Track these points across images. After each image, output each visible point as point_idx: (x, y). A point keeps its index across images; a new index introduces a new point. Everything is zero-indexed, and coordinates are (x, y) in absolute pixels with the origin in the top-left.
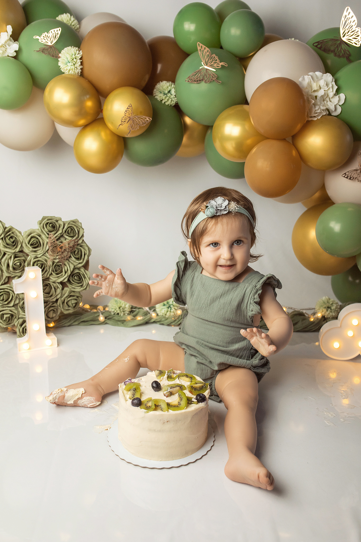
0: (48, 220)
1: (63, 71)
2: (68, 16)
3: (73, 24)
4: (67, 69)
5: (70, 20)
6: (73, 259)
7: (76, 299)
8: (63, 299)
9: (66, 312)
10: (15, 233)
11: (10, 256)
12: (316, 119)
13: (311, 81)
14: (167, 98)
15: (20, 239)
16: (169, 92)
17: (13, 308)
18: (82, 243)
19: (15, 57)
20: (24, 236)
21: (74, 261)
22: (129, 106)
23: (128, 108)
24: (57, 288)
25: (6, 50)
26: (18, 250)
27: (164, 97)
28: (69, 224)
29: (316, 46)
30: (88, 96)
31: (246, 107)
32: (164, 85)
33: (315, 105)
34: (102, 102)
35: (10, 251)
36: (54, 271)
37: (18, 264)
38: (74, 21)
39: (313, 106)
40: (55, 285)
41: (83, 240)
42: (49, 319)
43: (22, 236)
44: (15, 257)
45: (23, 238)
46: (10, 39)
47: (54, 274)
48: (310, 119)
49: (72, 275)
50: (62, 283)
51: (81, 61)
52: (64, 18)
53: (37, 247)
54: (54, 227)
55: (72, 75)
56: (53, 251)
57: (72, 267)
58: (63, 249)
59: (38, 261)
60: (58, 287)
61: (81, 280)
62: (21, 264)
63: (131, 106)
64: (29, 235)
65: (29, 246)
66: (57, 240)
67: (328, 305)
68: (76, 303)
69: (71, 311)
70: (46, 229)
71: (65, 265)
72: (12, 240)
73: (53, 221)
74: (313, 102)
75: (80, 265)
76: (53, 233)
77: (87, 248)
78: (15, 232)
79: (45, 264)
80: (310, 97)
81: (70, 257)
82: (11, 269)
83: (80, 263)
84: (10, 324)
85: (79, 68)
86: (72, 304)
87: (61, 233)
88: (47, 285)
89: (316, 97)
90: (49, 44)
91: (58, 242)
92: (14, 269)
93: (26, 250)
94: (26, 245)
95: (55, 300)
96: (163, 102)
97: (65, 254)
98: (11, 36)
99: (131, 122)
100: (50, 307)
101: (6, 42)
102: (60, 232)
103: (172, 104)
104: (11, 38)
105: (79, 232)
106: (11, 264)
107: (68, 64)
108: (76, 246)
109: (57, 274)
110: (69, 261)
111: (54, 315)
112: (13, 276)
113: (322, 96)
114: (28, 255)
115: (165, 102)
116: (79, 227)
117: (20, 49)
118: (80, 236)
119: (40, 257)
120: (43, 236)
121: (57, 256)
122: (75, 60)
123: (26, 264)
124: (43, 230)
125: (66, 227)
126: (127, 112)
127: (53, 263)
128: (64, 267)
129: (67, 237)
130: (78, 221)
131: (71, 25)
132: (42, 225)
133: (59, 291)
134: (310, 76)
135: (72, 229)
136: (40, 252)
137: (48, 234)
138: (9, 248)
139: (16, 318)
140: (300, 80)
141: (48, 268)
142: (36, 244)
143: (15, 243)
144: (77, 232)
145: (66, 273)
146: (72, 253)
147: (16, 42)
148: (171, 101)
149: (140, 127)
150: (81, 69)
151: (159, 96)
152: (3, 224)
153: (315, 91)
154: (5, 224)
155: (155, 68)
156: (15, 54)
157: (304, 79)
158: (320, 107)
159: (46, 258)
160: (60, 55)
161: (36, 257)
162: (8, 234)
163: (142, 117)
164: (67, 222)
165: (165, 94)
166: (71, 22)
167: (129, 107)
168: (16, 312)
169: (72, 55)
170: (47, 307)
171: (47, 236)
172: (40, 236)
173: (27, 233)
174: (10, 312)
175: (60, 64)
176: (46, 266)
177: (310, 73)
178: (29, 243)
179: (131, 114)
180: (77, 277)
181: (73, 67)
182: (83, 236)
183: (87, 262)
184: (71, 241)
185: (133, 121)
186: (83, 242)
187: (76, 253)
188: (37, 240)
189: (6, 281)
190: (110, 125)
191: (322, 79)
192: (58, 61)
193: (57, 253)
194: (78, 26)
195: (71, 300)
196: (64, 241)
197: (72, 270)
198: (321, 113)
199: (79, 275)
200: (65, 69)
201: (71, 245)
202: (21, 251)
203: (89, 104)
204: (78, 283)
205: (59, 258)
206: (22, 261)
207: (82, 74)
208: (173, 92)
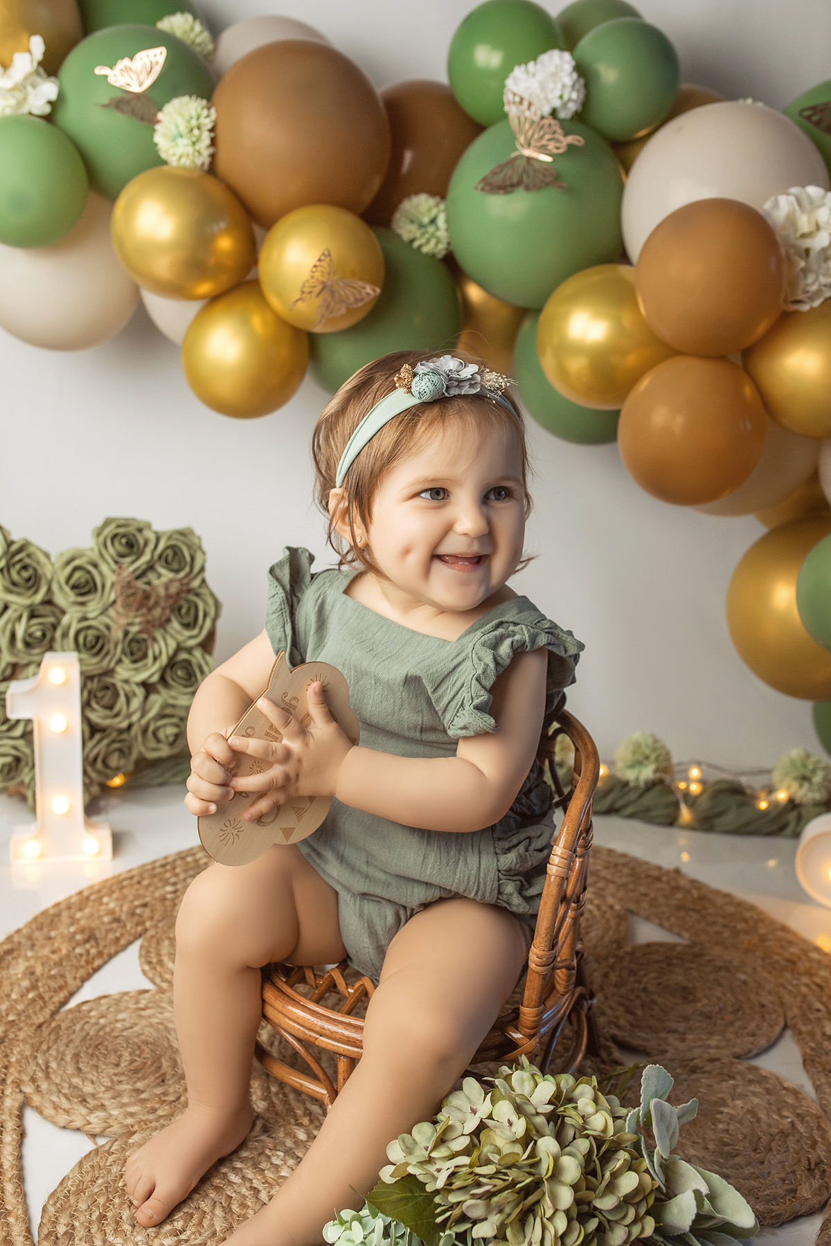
0: (119, 526)
1: (163, 155)
2: (187, 20)
3: (198, 40)
4: (174, 155)
5: (192, 29)
6: (175, 625)
7: (176, 725)
8: (144, 721)
9: (151, 755)
10: (34, 557)
11: (17, 614)
12: (805, 308)
13: (794, 211)
14: (427, 236)
15: (47, 571)
16: (433, 221)
17: (20, 743)
18: (200, 586)
19: (49, 118)
20: (58, 565)
21: (178, 632)
22: (323, 254)
23: (320, 260)
24: (131, 695)
25: (25, 99)
26: (39, 597)
27: (418, 234)
28: (169, 538)
29: (808, 118)
30: (222, 225)
31: (623, 269)
32: (421, 205)
33: (805, 271)
34: (258, 240)
35: (19, 601)
36: (125, 654)
37: (39, 634)
38: (201, 32)
39: (801, 275)
40: (127, 687)
41: (204, 581)
42: (109, 772)
43: (52, 564)
44: (32, 616)
45: (53, 569)
46: (37, 73)
47: (126, 661)
48: (793, 307)
49: (172, 664)
50: (145, 685)
51: (212, 135)
52: (178, 24)
53: (88, 592)
54: (131, 545)
55: (185, 168)
56: (127, 606)
57: (172, 645)
58: (152, 601)
59: (89, 627)
60: (135, 694)
61: (193, 679)
62: (44, 635)
63: (329, 255)
64: (68, 563)
65: (67, 589)
66: (138, 577)
67: (802, 771)
68: (177, 736)
69: (165, 751)
70: (111, 550)
71: (155, 640)
72: (25, 574)
73: (131, 530)
74: (802, 264)
75: (192, 642)
76: (128, 560)
77: (210, 601)
78: (34, 553)
79: (104, 636)
80: (792, 251)
81: (168, 620)
82: (19, 645)
83: (191, 637)
84: (12, 779)
85: (206, 153)
86: (167, 737)
87: (148, 562)
88: (106, 688)
89: (807, 251)
90: (136, 89)
91: (140, 584)
92: (27, 645)
93: (60, 599)
94: (61, 588)
95: (124, 725)
96: (416, 244)
97: (157, 612)
98: (40, 64)
99: (326, 294)
100: (113, 741)
101: (26, 78)
102: (146, 557)
103: (436, 251)
104: (41, 70)
105: (193, 559)
106: (20, 632)
107: (181, 142)
108: (184, 595)
109: (135, 662)
110: (165, 630)
111: (122, 762)
112: (24, 661)
113: (824, 250)
114: (63, 612)
115: (420, 247)
116: (195, 547)
117: (61, 96)
118: (196, 569)
119: (94, 618)
120: (104, 568)
121: (136, 617)
122: (196, 132)
123: (58, 633)
124: (104, 552)
125: (162, 546)
126: (319, 268)
127: (126, 633)
128: (153, 646)
129: (163, 571)
130: (192, 532)
131: (193, 43)
132: (101, 538)
133: (136, 703)
134: (792, 198)
135: (175, 554)
136: (94, 606)
137: (116, 562)
138: (19, 594)
139: (27, 764)
140: (767, 206)
141: (112, 645)
142: (84, 587)
143: (33, 582)
144: (188, 558)
145: (155, 659)
146: (172, 611)
147: (53, 79)
148: (437, 244)
149: (350, 311)
150: (213, 156)
151: (405, 230)
152: (6, 534)
153: (804, 236)
154: (9, 533)
155: (397, 159)
156: (47, 109)
157: (776, 205)
158: (817, 279)
159: (107, 620)
160: (160, 116)
161: (84, 619)
162: (17, 558)
163: (355, 285)
164: (164, 533)
165: (421, 226)
166: (192, 36)
167: (323, 258)
168: (27, 750)
169: (192, 118)
170: (105, 742)
171: (114, 566)
172: (95, 565)
173: (64, 559)
174: (14, 752)
175: (158, 138)
176: (106, 641)
177: (794, 190)
178: (67, 582)
179: (329, 274)
180: (185, 671)
181: (190, 150)
182: (202, 569)
183: (211, 636)
184: (172, 581)
185: (333, 293)
186: (203, 585)
187: (184, 611)
188: (88, 576)
189: (8, 672)
190: (274, 300)
191: (822, 205)
192: (154, 131)
193: (137, 610)
194: (210, 47)
195: (165, 726)
196: (156, 582)
197: (171, 652)
198: (819, 293)
199: (187, 665)
200: (171, 152)
201: (173, 589)
202: (48, 602)
203: (225, 244)
204: (186, 686)
205: (140, 623)
206: (49, 626)
207: (212, 169)
208: (441, 221)
